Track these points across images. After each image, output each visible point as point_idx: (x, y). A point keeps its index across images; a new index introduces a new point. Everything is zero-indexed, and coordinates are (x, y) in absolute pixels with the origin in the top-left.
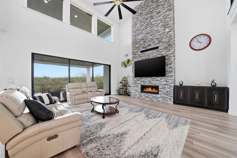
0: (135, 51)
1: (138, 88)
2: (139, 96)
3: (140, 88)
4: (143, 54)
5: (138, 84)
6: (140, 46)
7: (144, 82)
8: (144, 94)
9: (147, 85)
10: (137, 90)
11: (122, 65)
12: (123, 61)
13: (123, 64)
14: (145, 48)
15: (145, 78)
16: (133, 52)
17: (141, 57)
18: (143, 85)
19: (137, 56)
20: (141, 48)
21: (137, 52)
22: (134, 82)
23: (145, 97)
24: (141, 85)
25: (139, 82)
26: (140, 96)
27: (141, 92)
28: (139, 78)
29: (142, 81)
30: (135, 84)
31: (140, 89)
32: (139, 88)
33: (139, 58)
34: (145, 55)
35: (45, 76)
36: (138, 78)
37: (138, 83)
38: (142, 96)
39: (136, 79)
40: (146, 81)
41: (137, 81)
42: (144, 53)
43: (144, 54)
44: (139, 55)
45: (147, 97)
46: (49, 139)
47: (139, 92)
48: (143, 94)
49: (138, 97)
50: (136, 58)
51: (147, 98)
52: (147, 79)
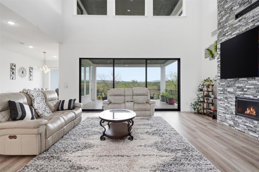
0: (224, 18)
1: (228, 103)
2: (232, 123)
3: (234, 103)
4: (239, 21)
5: (229, 95)
6: (234, 4)
7: (243, 90)
8: (244, 119)
9: (251, 97)
10: (228, 109)
11: (206, 54)
12: (207, 47)
13: (208, 52)
14: (245, 5)
15: (246, 79)
16: (219, 24)
17: (236, 28)
18: (241, 96)
19: (227, 29)
20: (235, 8)
21: (227, 21)
22: (222, 89)
23: (246, 127)
24: (236, 98)
25: (230, 90)
26: (234, 123)
27: (236, 114)
28: (232, 80)
29: (238, 87)
30: (224, 93)
31: (234, 108)
32: (231, 104)
33: (231, 34)
34: (245, 21)
35: (133, 81)
36: (228, 80)
37: (229, 92)
38: (239, 123)
39: (224, 82)
40: (249, 88)
41: (229, 87)
42: (244, 16)
43: (243, 20)
44: (232, 25)
45: (250, 129)
46: (11, 137)
47: (232, 114)
48: (241, 120)
49: (230, 125)
50: (224, 35)
51: (251, 133)
52: (249, 82)
